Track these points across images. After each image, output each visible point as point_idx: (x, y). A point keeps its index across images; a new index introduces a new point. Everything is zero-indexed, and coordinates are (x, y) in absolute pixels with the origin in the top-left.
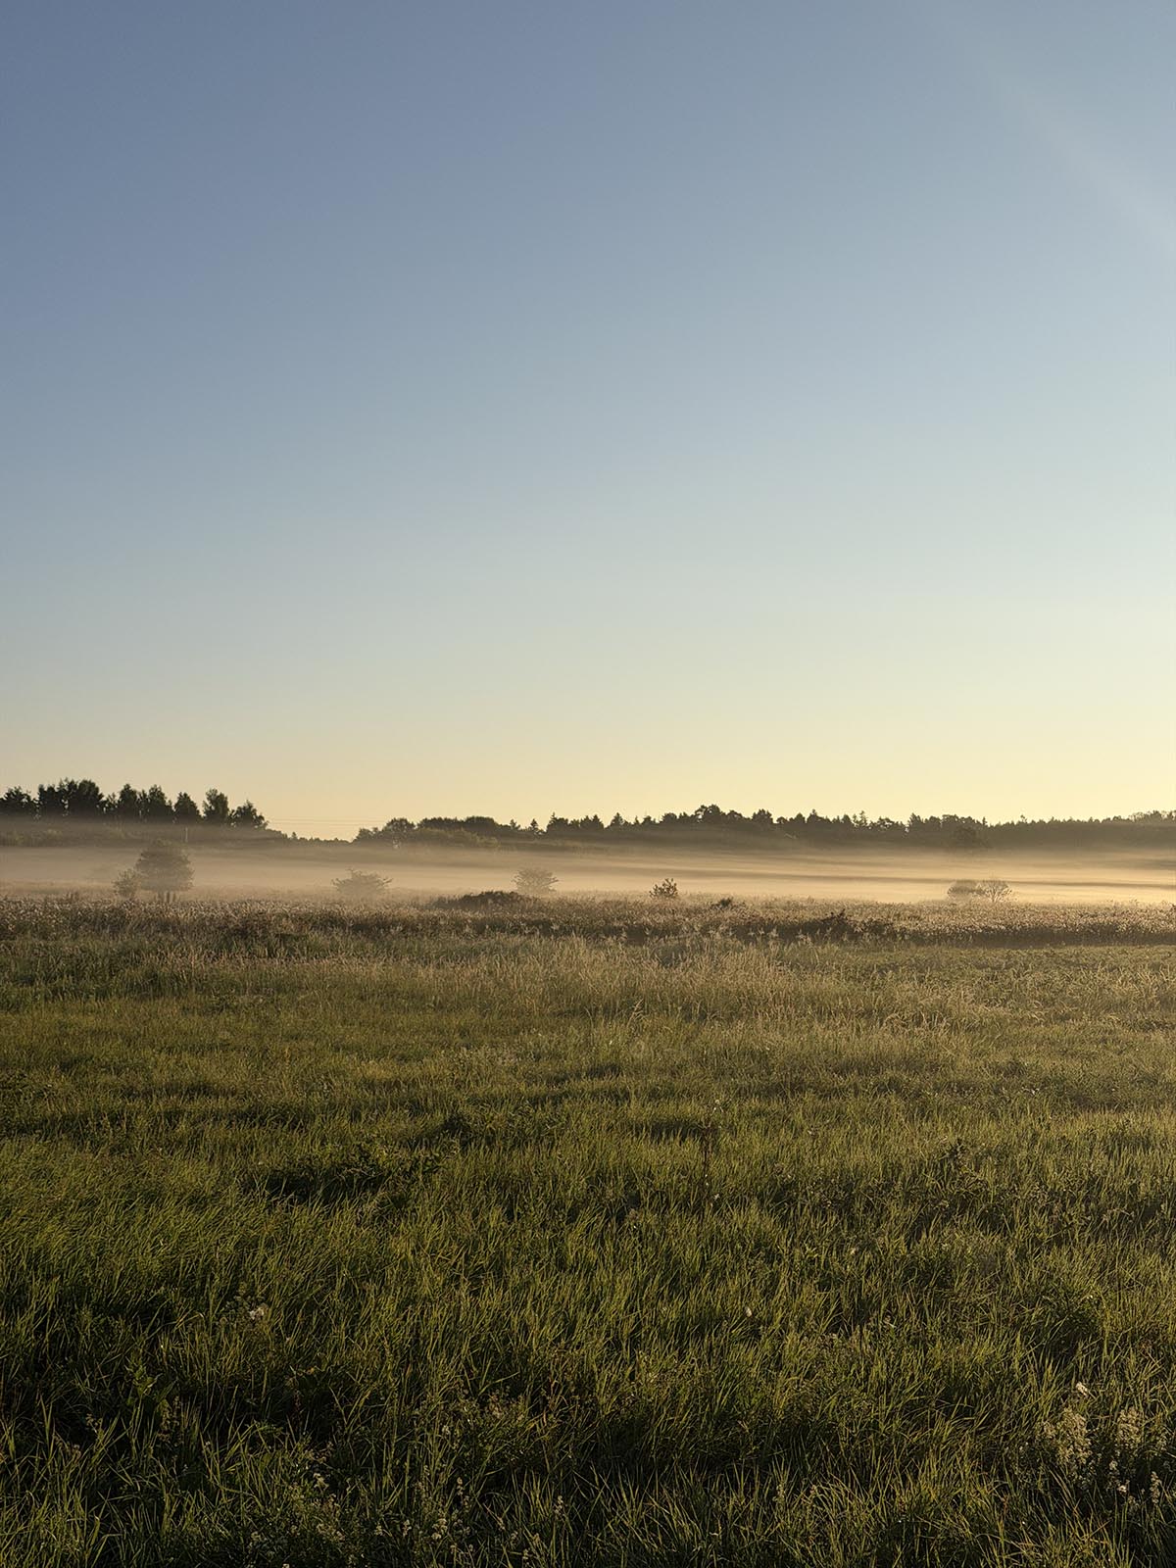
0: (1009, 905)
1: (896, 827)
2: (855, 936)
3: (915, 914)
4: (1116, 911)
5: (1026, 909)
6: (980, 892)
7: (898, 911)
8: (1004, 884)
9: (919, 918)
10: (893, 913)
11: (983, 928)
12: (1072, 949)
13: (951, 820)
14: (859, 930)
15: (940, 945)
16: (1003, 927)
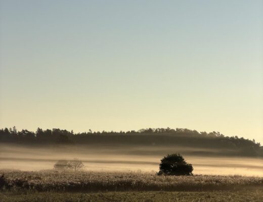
0: (83, 172)
1: (30, 135)
2: (9, 187)
3: (38, 176)
4: (132, 175)
5: (90, 174)
6: (70, 166)
7: (29, 175)
8: (81, 162)
9: (40, 179)
10: (27, 176)
11: (70, 183)
12: (111, 193)
13: (57, 131)
14: (11, 184)
15: (49, 191)
16: (79, 183)
